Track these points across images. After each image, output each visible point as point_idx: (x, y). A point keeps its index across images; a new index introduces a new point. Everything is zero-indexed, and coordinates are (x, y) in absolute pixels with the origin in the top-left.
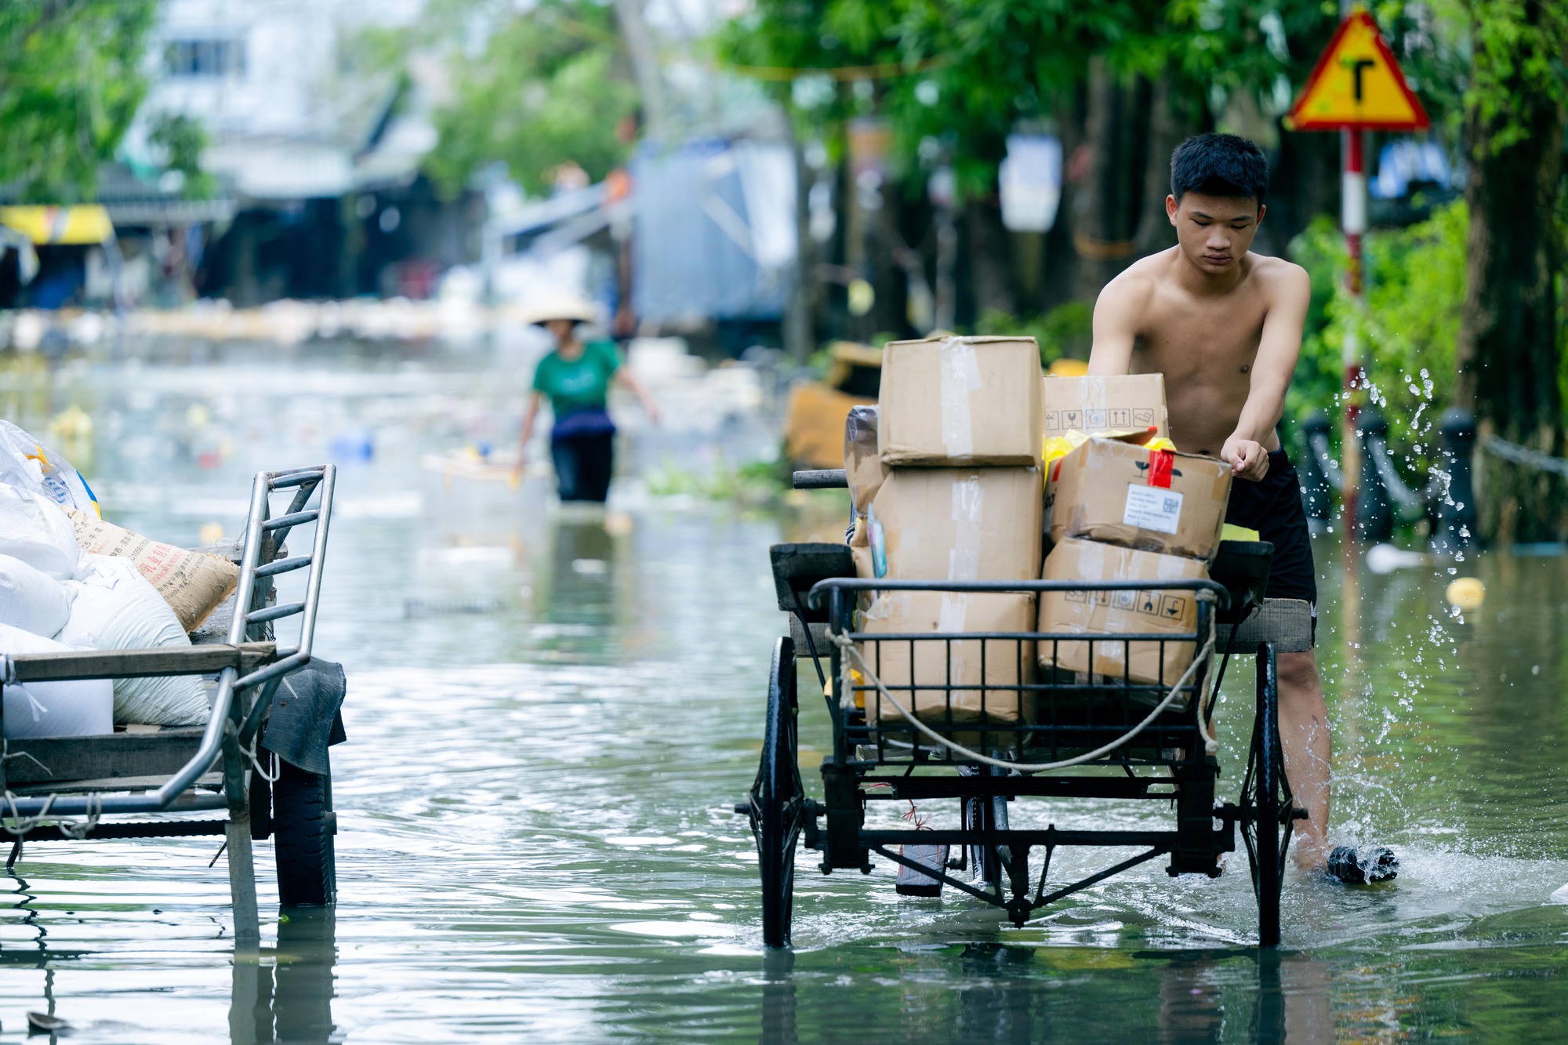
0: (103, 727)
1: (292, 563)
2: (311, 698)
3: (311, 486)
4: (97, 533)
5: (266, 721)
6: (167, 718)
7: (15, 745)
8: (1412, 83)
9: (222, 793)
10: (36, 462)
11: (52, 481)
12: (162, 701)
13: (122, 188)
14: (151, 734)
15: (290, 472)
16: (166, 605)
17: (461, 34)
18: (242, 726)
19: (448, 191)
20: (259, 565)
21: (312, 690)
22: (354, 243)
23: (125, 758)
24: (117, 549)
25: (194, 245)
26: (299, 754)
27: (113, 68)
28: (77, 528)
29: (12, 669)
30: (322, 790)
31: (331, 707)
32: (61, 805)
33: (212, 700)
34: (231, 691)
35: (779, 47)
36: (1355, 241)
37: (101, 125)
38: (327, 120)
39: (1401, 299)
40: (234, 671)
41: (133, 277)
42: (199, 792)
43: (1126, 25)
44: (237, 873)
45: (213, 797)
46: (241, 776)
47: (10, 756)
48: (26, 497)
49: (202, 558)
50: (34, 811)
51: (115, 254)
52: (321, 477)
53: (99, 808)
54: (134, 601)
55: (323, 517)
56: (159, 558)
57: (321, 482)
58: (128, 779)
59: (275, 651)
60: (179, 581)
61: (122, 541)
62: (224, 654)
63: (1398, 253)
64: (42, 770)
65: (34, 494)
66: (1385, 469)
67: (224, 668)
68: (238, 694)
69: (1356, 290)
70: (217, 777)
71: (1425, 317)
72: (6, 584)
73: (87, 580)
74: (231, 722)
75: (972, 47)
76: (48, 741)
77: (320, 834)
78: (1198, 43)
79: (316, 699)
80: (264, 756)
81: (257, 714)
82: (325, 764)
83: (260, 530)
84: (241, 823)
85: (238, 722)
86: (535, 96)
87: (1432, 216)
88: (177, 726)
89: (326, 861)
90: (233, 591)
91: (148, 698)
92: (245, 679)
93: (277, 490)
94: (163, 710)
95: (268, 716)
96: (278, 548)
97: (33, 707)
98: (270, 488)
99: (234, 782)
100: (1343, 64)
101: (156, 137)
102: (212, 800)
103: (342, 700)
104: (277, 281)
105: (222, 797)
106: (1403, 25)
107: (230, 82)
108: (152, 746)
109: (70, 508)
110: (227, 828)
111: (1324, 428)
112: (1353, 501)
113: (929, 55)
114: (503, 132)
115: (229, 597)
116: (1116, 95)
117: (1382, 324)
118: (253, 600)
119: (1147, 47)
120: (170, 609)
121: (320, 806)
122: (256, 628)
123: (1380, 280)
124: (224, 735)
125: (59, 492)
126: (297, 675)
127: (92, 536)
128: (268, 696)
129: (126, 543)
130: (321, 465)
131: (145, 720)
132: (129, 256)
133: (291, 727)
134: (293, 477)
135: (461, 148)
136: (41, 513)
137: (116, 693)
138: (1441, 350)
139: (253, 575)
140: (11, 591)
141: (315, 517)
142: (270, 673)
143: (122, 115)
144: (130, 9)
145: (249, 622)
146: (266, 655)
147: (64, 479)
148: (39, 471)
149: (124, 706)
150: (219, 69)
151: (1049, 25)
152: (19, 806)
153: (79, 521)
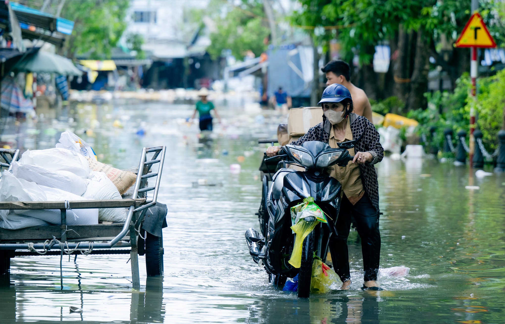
0: (95, 222)
1: (152, 175)
2: (157, 214)
3: (158, 152)
4: (95, 165)
5: (144, 221)
6: (114, 220)
7: (69, 227)
8: (492, 34)
9: (130, 242)
10: (78, 144)
11: (83, 149)
12: (113, 215)
13: (119, 55)
14: (109, 225)
15: (153, 148)
16: (115, 186)
17: (219, 11)
18: (136, 223)
19: (214, 58)
20: (143, 175)
21: (157, 212)
22: (187, 72)
23: (101, 231)
24: (101, 170)
25: (140, 72)
26: (153, 231)
27: (116, 20)
28: (90, 163)
29: (69, 205)
30: (160, 242)
31: (163, 217)
32: (81, 245)
33: (127, 215)
34: (132, 213)
35: (308, 19)
36: (474, 80)
37: (113, 36)
38: (180, 36)
39: (488, 97)
40: (134, 207)
41: (122, 81)
42: (122, 242)
43: (409, 15)
44: (133, 266)
45: (127, 243)
46: (135, 238)
47: (68, 230)
48: (75, 154)
49: (126, 173)
50: (74, 247)
51: (116, 74)
52: (161, 150)
53: (92, 247)
54: (105, 185)
55: (162, 161)
56: (114, 172)
57: (162, 151)
58: (102, 238)
59: (146, 201)
60: (119, 179)
61: (103, 167)
62: (131, 202)
63: (486, 84)
64: (77, 235)
65: (77, 153)
66: (482, 147)
67: (131, 206)
68: (134, 213)
69: (474, 95)
70: (128, 238)
71: (494, 103)
72: (68, 180)
73: (92, 179)
74: (132, 222)
75: (364, 21)
76: (79, 226)
77: (158, 254)
78: (429, 21)
79: (158, 215)
80: (142, 232)
81: (140, 219)
82: (161, 234)
83: (143, 165)
84: (135, 251)
85: (134, 222)
86: (240, 30)
87: (497, 74)
88: (117, 222)
89: (160, 262)
90: (135, 183)
91: (109, 214)
92: (137, 209)
93: (149, 153)
94: (113, 217)
95: (144, 220)
96: (149, 170)
97: (75, 216)
98: (147, 152)
99: (133, 239)
100: (471, 28)
101: (128, 41)
102: (127, 244)
103: (166, 215)
104: (164, 83)
105: (130, 243)
106: (490, 16)
107: (152, 24)
108: (109, 228)
109: (88, 157)
110: (131, 252)
111: (464, 135)
112: (472, 156)
113: (352, 23)
114: (231, 41)
115: (134, 184)
116: (406, 36)
117: (481, 105)
118: (140, 185)
119: (415, 22)
120: (116, 188)
121: (159, 246)
122: (141, 194)
123: (481, 92)
124: (130, 225)
125: (85, 152)
126: (153, 208)
127: (94, 166)
128: (144, 214)
129: (104, 168)
130: (162, 146)
131: (108, 220)
132: (121, 75)
133: (151, 223)
134: (154, 149)
135: (218, 46)
136: (79, 159)
137: (99, 212)
138: (499, 113)
139: (140, 178)
140: (69, 182)
141: (159, 161)
142: (144, 208)
143: (119, 34)
144: (122, 3)
145: (139, 192)
146: (143, 202)
147: (87, 149)
148: (79, 146)
149: (102, 216)
150: (148, 21)
151: (386, 15)
152: (69, 246)
153: (90, 162)
